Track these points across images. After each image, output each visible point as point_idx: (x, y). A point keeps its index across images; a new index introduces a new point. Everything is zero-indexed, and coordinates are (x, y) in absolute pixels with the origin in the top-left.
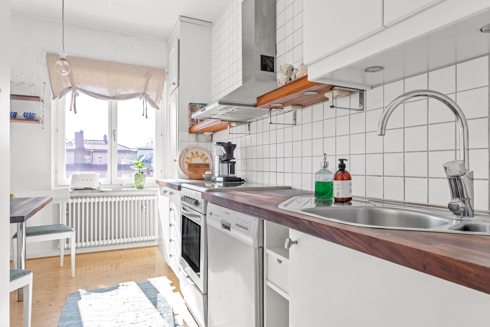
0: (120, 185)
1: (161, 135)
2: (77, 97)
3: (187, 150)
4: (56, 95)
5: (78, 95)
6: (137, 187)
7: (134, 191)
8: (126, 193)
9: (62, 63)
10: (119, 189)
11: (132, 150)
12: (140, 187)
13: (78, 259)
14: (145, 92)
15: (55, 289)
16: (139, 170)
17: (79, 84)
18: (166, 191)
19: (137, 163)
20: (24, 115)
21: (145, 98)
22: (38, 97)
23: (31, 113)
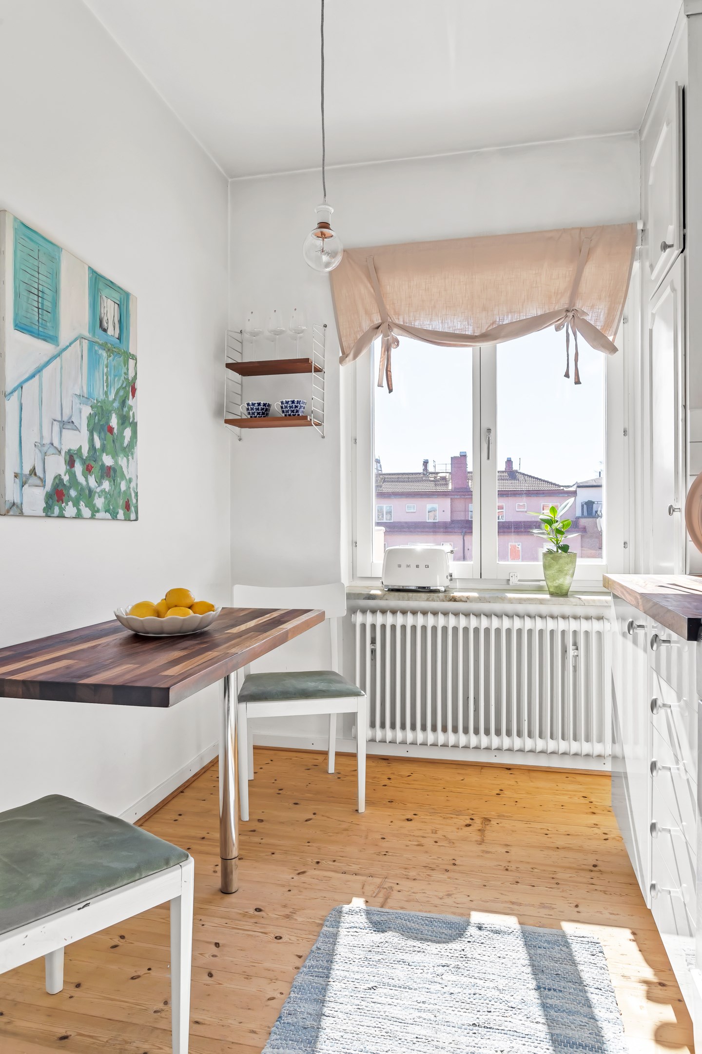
0: (505, 583)
1: (624, 433)
2: (393, 352)
4: (347, 352)
5: (398, 345)
6: (551, 590)
7: (541, 602)
8: (521, 608)
9: (323, 236)
10: (499, 595)
11: (565, 489)
12: (559, 592)
13: (393, 774)
14: (574, 306)
15: (311, 872)
16: (557, 541)
17: (399, 315)
18: (637, 623)
19: (549, 518)
20: (282, 407)
21: (572, 324)
22: (307, 360)
23: (293, 402)
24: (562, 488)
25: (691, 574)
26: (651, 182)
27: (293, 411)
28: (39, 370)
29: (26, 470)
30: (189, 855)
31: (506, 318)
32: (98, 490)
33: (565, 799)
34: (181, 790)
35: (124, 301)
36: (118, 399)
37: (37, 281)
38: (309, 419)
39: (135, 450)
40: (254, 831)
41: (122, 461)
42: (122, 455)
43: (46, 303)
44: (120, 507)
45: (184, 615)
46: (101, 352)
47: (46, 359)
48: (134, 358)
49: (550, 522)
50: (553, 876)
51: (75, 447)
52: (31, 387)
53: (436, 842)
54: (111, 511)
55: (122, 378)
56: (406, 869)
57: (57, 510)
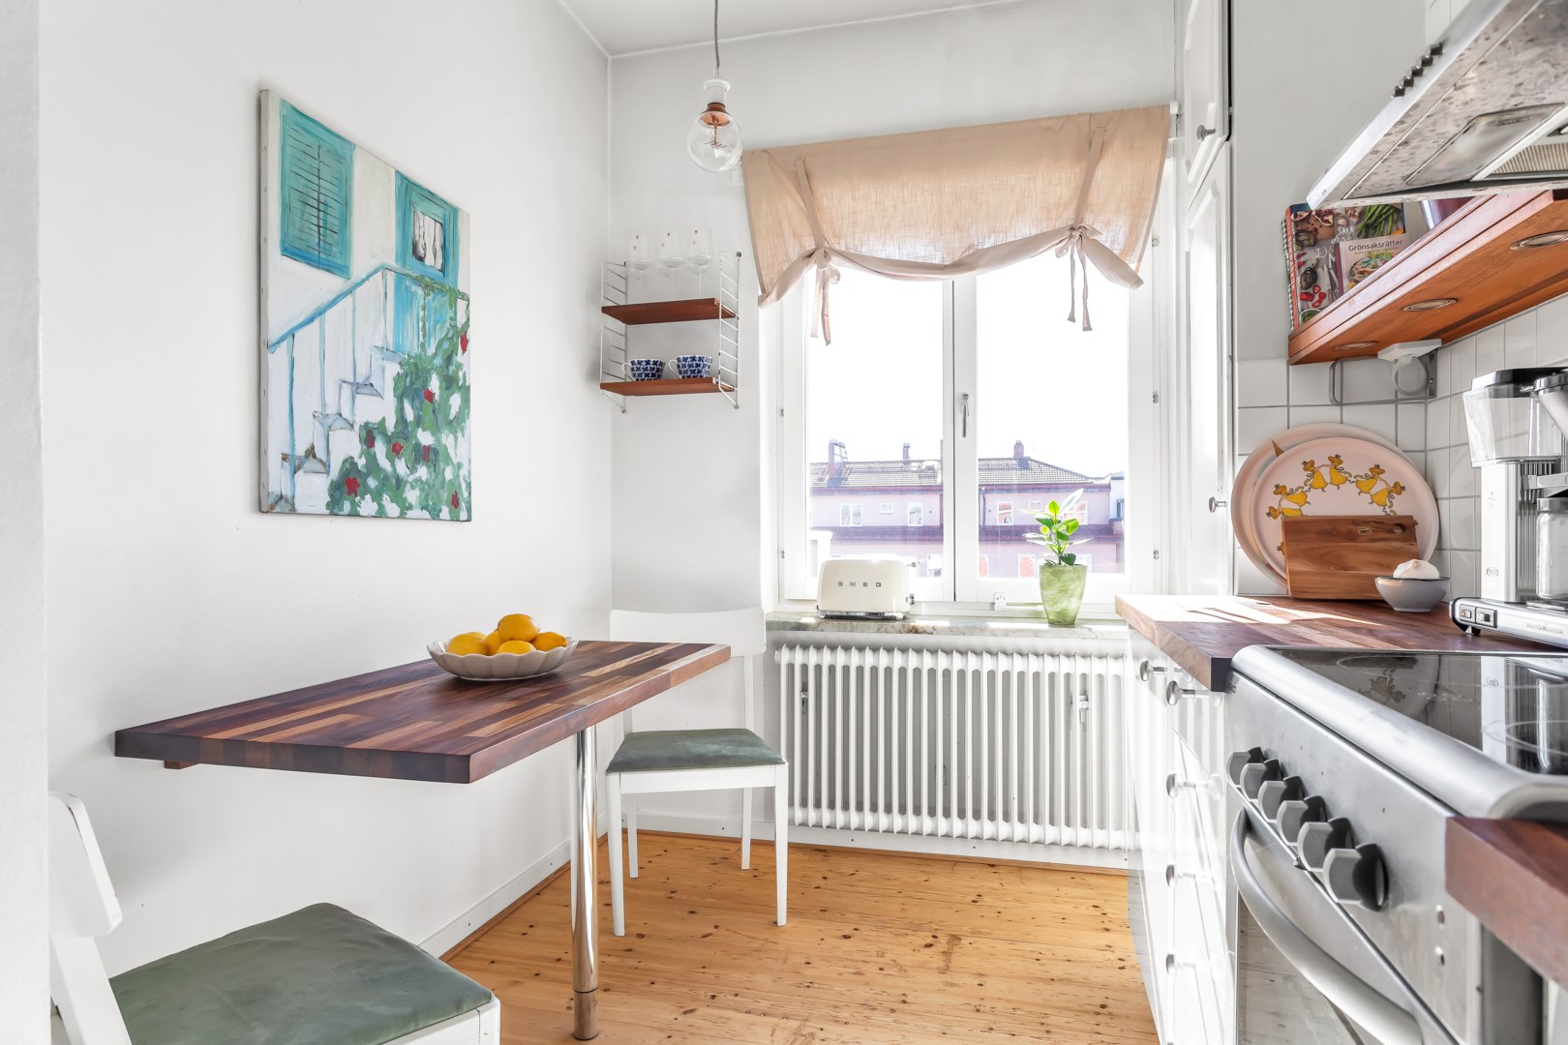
0: (988, 607)
1: (1155, 397)
2: (832, 288)
3: (1279, 452)
4: (768, 288)
5: (838, 279)
6: (1051, 617)
7: (1036, 633)
8: (1009, 643)
9: (715, 122)
10: (978, 623)
11: (1095, 482)
12: (1061, 620)
13: (830, 871)
14: (1081, 222)
15: (702, 1011)
16: (1059, 549)
17: (839, 238)
18: (1153, 664)
19: (1049, 517)
20: (678, 366)
21: (1079, 246)
22: (711, 301)
23: (693, 359)
24: (1090, 481)
25: (1241, 595)
26: (1187, 45)
27: (693, 372)
28: (320, 313)
29: (300, 451)
30: (493, 995)
31: (987, 240)
32: (411, 478)
33: (1067, 909)
34: (536, 891)
35: (449, 220)
36: (440, 354)
37: (316, 188)
38: (714, 382)
39: (467, 424)
40: (630, 950)
41: (447, 439)
42: (446, 431)
43: (330, 219)
44: (444, 503)
45: (522, 651)
46: (414, 288)
47: (331, 297)
48: (465, 297)
49: (1049, 523)
50: (1043, 1021)
51: (374, 419)
52: (308, 336)
53: (881, 969)
54: (430, 508)
55: (447, 325)
56: (836, 1007)
57: (347, 507)
